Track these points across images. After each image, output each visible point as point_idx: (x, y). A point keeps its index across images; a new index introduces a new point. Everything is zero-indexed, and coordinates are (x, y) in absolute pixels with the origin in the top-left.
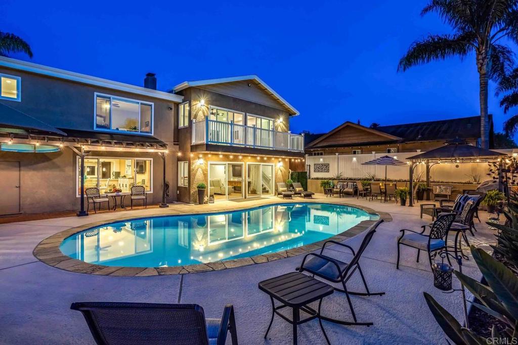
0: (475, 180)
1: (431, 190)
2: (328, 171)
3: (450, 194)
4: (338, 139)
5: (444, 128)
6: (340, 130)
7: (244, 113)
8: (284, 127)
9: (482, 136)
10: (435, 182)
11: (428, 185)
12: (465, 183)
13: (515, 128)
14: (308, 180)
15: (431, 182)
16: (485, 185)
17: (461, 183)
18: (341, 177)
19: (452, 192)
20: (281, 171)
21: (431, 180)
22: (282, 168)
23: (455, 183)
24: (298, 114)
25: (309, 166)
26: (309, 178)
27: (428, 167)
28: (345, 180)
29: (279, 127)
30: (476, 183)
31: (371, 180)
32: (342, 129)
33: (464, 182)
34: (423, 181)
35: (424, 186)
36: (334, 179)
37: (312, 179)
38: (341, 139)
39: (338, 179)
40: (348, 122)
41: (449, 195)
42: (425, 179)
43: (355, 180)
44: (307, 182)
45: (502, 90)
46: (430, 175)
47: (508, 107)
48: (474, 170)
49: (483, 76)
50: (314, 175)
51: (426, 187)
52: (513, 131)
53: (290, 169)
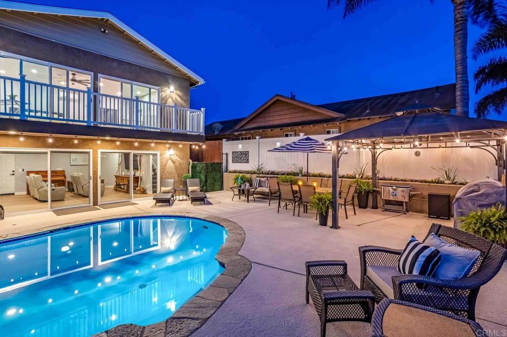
0: (448, 178)
1: (379, 193)
2: (247, 162)
3: (407, 200)
4: (267, 119)
5: (403, 100)
6: (269, 107)
7: (92, 73)
8: (179, 99)
9: (457, 105)
10: (386, 180)
11: (374, 185)
12: (432, 182)
13: (488, 110)
14: (225, 174)
15: (381, 179)
16: (473, 191)
17: (426, 182)
18: (263, 170)
19: (411, 197)
20: (173, 162)
21: (380, 176)
22: (175, 158)
23: (416, 181)
24: (201, 82)
25: (227, 154)
26: (227, 171)
27: (374, 156)
28: (266, 174)
29: (170, 100)
30: (450, 182)
31: (297, 174)
32: (271, 104)
33: (429, 179)
34: (367, 178)
35: (368, 187)
36: (254, 173)
37: (230, 172)
38: (271, 119)
39: (259, 172)
40: (278, 95)
41: (406, 203)
42: (370, 174)
43: (277, 174)
44: (222, 177)
45: (481, 51)
46: (378, 167)
47: (481, 85)
48: (445, 159)
49: (459, 7)
50: (233, 166)
51: (371, 186)
52: (486, 113)
53: (190, 159)
